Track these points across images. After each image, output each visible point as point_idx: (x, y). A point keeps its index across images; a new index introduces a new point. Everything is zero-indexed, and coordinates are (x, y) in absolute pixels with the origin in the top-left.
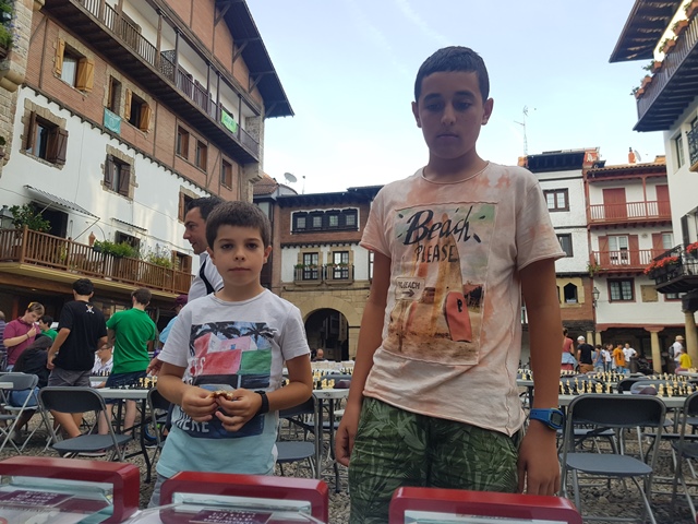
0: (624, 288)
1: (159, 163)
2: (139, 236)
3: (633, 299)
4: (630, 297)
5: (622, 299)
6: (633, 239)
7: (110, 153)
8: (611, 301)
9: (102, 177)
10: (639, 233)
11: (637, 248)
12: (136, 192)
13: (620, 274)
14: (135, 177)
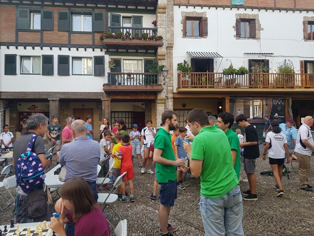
1: (280, 9)
2: (267, 58)
7: (239, 17)
9: (235, 33)
12: (262, 34)
14: (260, 25)
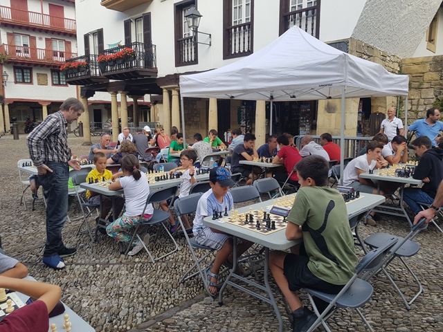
0: (25, 74)
3: (31, 83)
4: (29, 81)
5: (23, 82)
6: (32, 39)
8: (16, 82)
10: (37, 36)
11: (35, 46)
13: (22, 63)
